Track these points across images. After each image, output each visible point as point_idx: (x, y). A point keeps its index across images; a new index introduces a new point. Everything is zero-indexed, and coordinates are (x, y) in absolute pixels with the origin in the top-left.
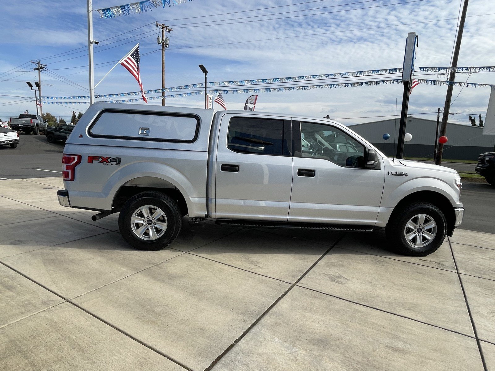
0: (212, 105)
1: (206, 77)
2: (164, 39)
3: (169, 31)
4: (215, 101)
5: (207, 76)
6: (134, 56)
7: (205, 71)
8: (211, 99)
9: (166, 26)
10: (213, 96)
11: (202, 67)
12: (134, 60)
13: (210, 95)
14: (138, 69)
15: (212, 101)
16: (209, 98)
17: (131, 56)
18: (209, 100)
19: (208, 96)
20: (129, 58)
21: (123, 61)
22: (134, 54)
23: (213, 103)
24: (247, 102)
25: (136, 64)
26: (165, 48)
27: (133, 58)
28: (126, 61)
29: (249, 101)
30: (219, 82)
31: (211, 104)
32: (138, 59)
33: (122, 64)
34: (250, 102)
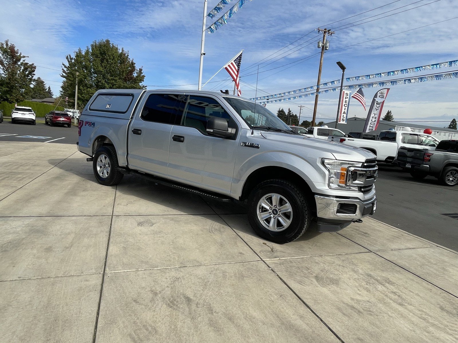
0: (348, 102)
1: (343, 74)
2: (325, 43)
3: (331, 34)
4: (352, 97)
5: (344, 72)
6: (236, 61)
7: (343, 68)
8: (348, 95)
9: (328, 30)
10: (351, 92)
11: (339, 64)
12: (236, 64)
13: (346, 91)
14: (238, 72)
15: (348, 96)
16: (345, 94)
17: (234, 61)
18: (345, 96)
19: (344, 92)
20: (232, 63)
21: (227, 66)
22: (237, 60)
23: (349, 99)
24: (376, 96)
25: (237, 68)
26: (325, 51)
27: (236, 63)
28: (229, 66)
29: (379, 94)
30: (356, 77)
31: (347, 100)
32: (239, 63)
33: (226, 68)
34: (380, 96)
